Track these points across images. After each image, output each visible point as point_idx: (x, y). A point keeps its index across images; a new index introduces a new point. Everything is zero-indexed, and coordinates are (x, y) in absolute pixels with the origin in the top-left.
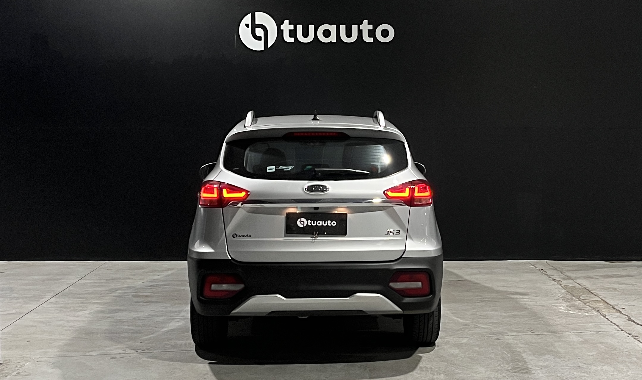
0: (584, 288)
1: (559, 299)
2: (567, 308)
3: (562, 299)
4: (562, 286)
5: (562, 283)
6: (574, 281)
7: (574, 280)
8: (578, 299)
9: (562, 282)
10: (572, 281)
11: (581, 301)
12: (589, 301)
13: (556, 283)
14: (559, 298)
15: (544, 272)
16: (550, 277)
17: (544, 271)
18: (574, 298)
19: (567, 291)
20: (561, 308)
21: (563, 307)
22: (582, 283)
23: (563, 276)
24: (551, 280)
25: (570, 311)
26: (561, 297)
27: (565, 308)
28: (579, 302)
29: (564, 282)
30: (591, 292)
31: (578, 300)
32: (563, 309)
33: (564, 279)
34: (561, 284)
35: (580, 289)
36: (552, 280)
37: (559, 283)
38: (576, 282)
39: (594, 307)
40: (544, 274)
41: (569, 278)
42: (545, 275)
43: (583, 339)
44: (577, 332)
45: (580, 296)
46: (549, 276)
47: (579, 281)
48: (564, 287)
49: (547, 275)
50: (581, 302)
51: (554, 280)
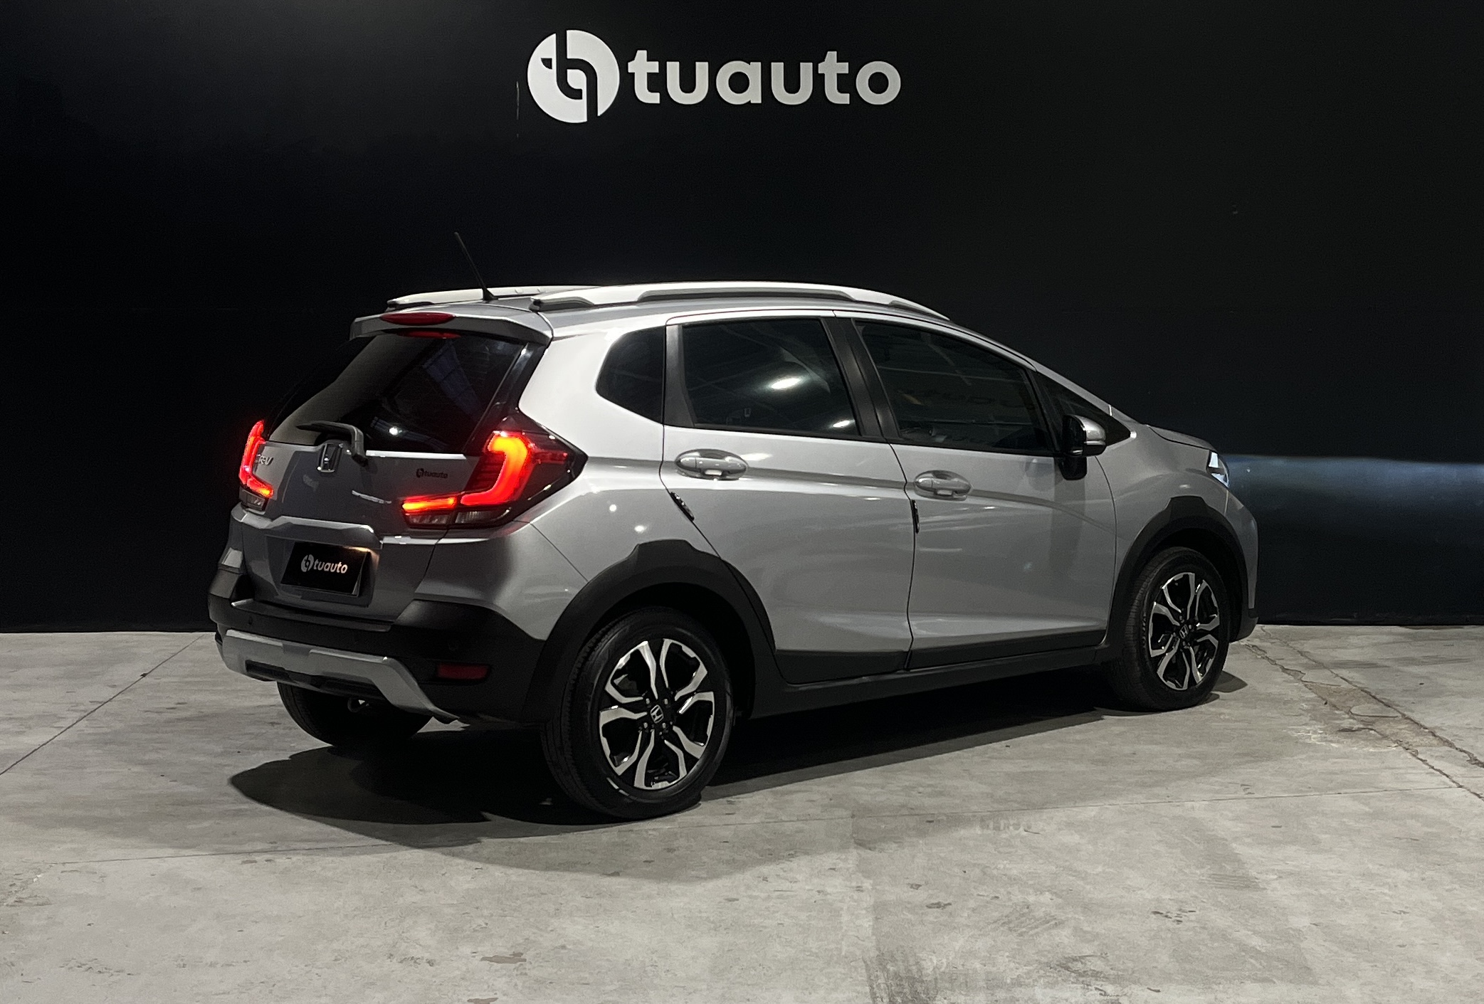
0: (1359, 688)
1: (1300, 715)
2: (1324, 735)
3: (1310, 714)
4: (1306, 685)
5: (1305, 676)
6: (1332, 672)
7: (1333, 670)
8: (1348, 714)
9: (1305, 674)
10: (1327, 672)
11: (1355, 719)
12: (1373, 719)
13: (1292, 678)
14: (1301, 712)
15: (1259, 652)
16: (1276, 664)
17: (1261, 650)
18: (1337, 712)
19: (1319, 697)
20: (1310, 736)
21: (1315, 732)
22: (1352, 678)
23: (1305, 661)
24: (1277, 670)
25: (1331, 741)
26: (1307, 711)
27: (1319, 735)
28: (1351, 720)
29: (1309, 676)
30: (1378, 697)
31: (1347, 716)
32: (1314, 738)
33: (1309, 667)
34: (1303, 679)
35: (1350, 691)
36: (1280, 670)
37: (1299, 677)
38: (1337, 675)
39: (1388, 732)
40: (1260, 657)
41: (1320, 665)
42: (1263, 658)
43: (1370, 808)
44: (1354, 791)
45: (1351, 708)
46: (1272, 660)
47: (1345, 673)
48: (1309, 686)
49: (1268, 659)
50: (1355, 721)
51: (1285, 670)
